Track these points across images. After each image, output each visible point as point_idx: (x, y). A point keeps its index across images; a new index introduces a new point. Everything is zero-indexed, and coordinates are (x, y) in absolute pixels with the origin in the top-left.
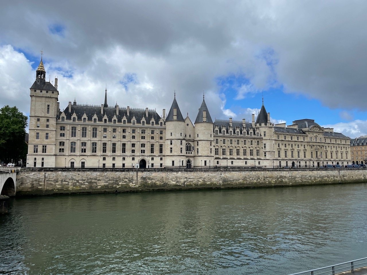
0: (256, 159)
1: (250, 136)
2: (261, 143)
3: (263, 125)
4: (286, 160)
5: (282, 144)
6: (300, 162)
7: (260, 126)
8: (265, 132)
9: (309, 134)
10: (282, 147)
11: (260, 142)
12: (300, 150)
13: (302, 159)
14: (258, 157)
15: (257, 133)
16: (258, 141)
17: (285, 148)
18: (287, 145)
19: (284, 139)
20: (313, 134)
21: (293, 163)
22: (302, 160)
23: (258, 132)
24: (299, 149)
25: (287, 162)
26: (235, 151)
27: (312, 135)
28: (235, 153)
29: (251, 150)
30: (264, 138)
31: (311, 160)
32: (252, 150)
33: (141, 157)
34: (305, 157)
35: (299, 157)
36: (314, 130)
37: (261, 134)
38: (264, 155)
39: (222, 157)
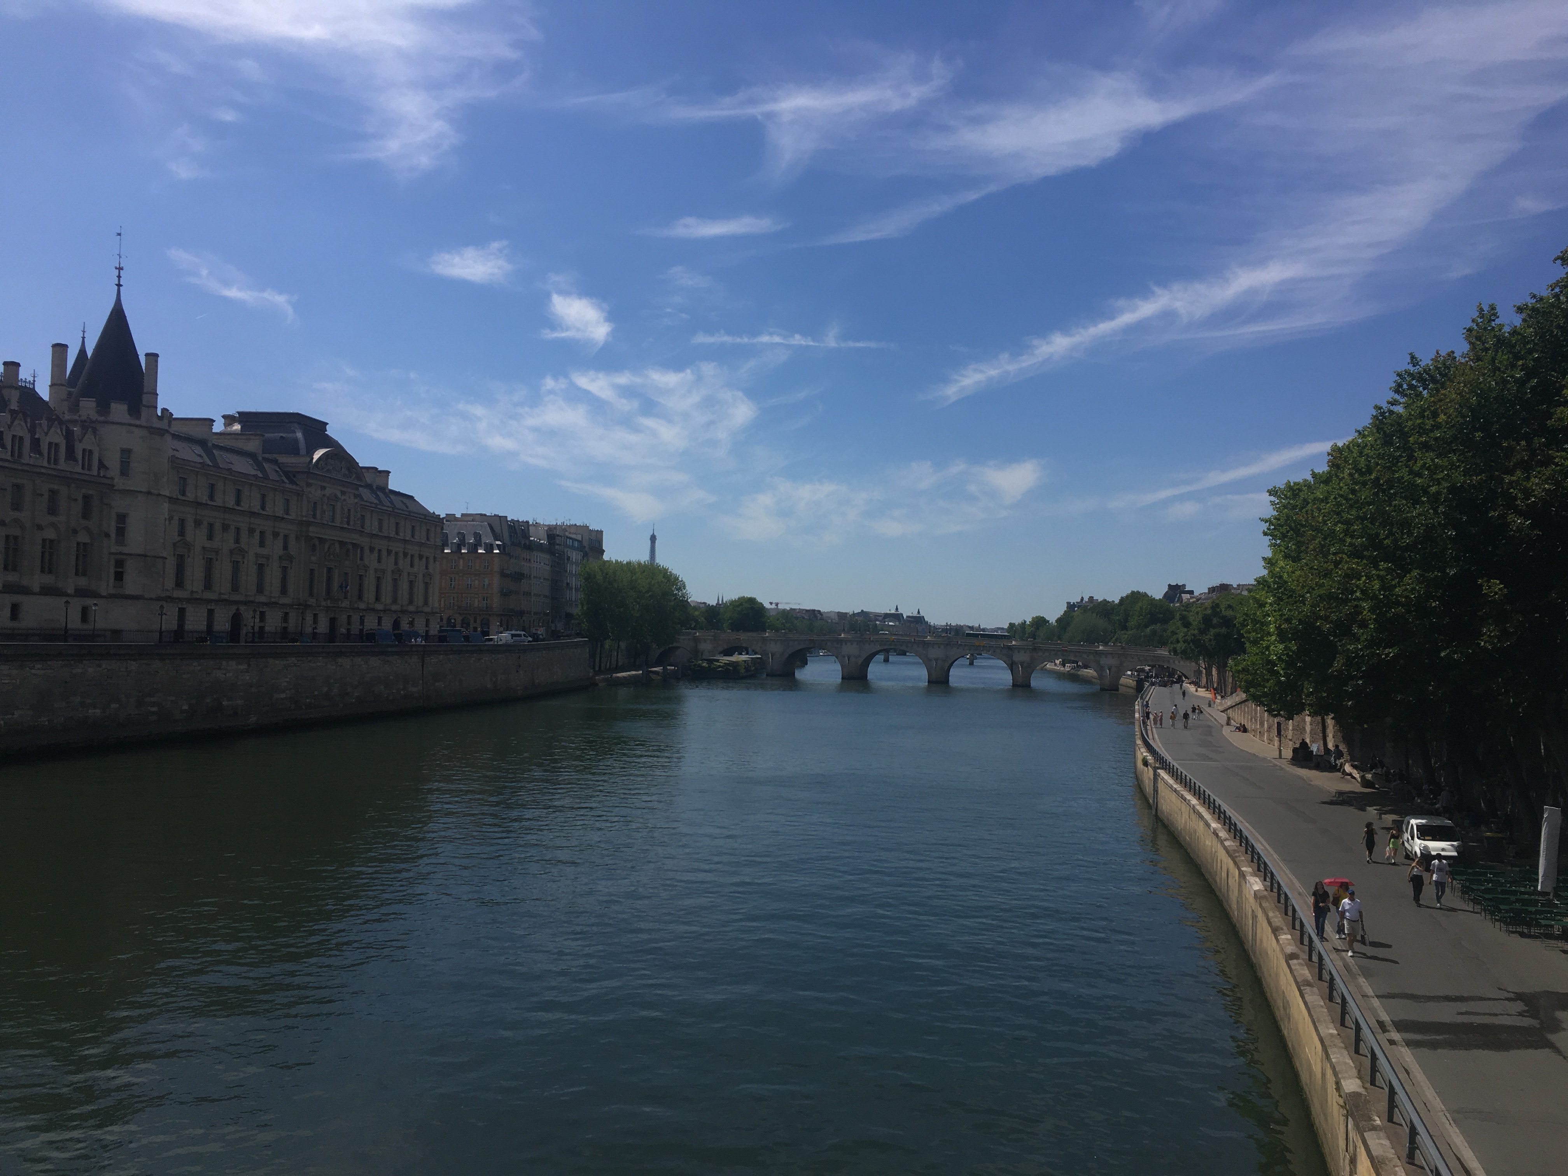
0: (70, 591)
1: (45, 464)
3: (119, 411)
4: (210, 601)
5: (198, 523)
6: (262, 614)
7: (102, 419)
8: (126, 453)
9: (309, 485)
10: (197, 537)
11: (96, 503)
12: (268, 558)
13: (273, 600)
14: (83, 582)
15: (84, 450)
16: (87, 498)
17: (208, 544)
19: (204, 499)
20: (323, 488)
21: (236, 620)
22: (272, 604)
23: (88, 447)
24: (265, 551)
25: (211, 612)
27: (319, 493)
29: (44, 540)
30: (120, 483)
31: (307, 606)
32: (51, 541)
34: (284, 591)
35: (260, 590)
36: (328, 471)
37: (106, 463)
38: (112, 571)
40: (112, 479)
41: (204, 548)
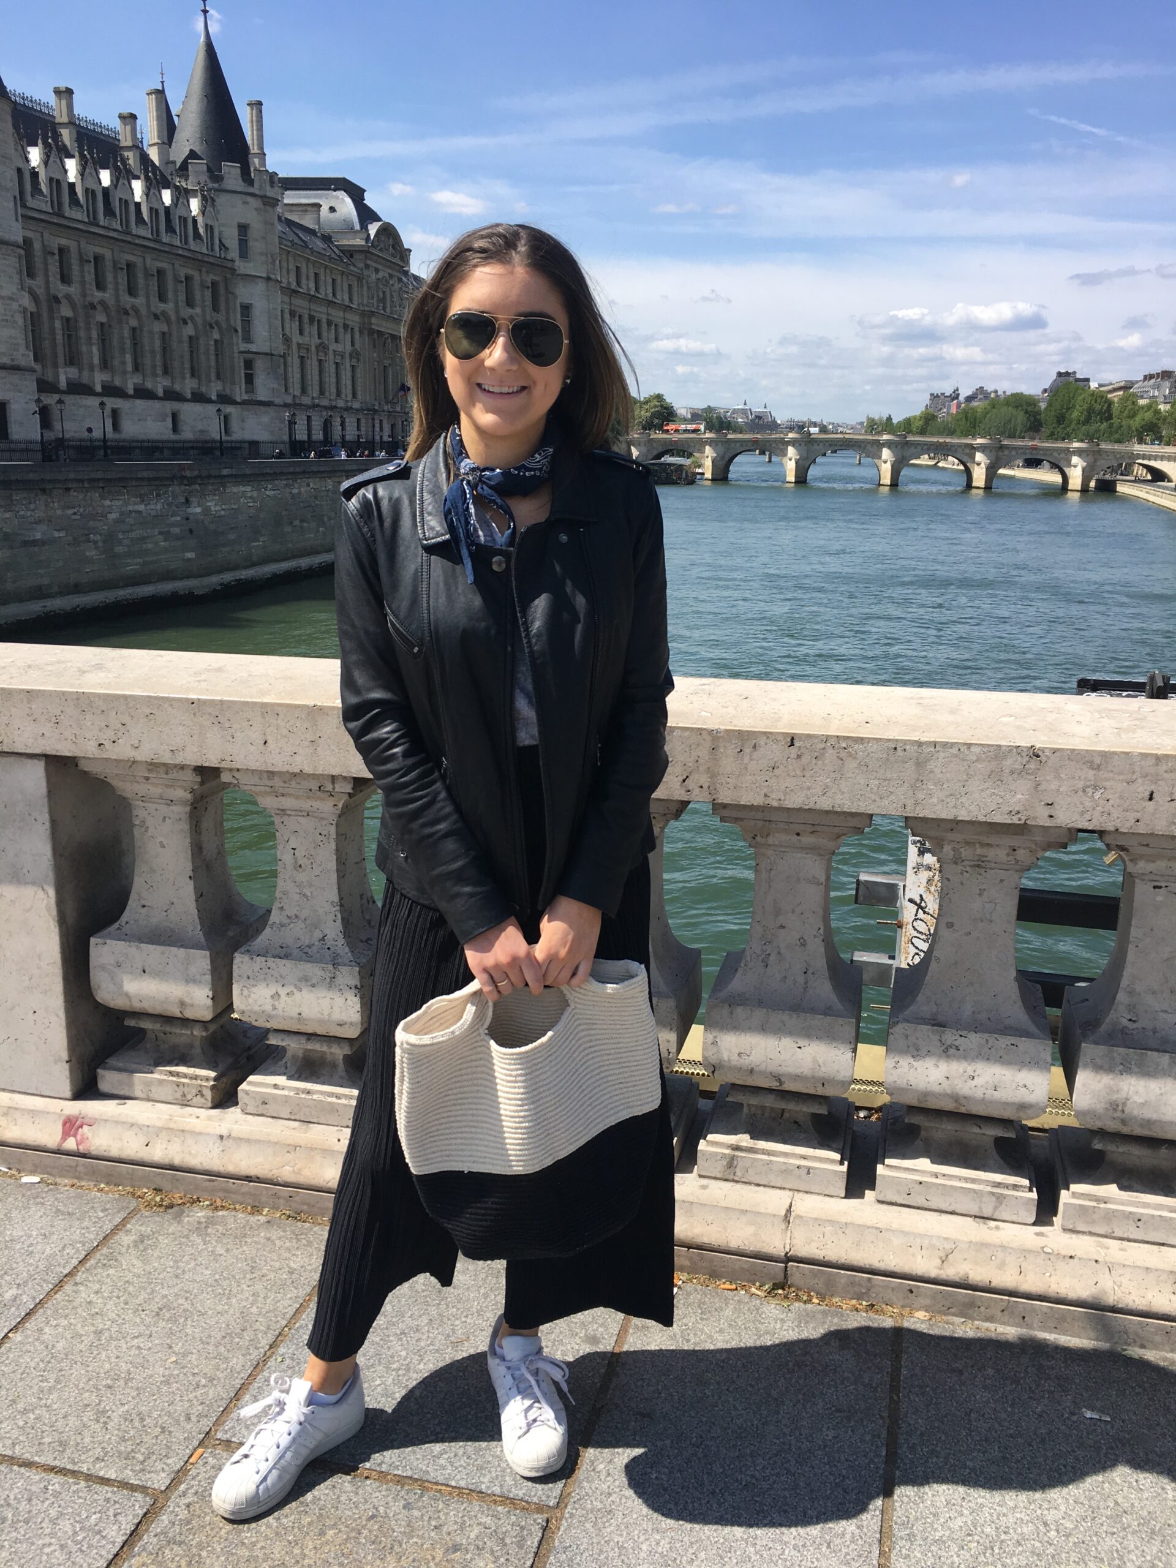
0: (214, 397)
1: (178, 244)
2: (227, 301)
3: (232, 176)
4: (308, 407)
5: (292, 314)
7: (216, 185)
8: (243, 228)
9: (367, 266)
10: (293, 332)
11: (222, 291)
12: (341, 355)
13: (349, 405)
14: (222, 386)
15: (206, 226)
16: (214, 285)
17: (300, 340)
18: (306, 320)
19: (294, 286)
20: (377, 270)
21: (327, 426)
23: (210, 222)
24: (340, 348)
25: (309, 418)
26: (122, 334)
27: (374, 276)
28: (123, 350)
29: (189, 337)
30: (242, 267)
31: (375, 411)
32: (194, 338)
34: (354, 395)
35: (339, 394)
36: (381, 250)
37: (224, 241)
38: (243, 372)
39: (64, 376)
40: (233, 261)
41: (299, 345)
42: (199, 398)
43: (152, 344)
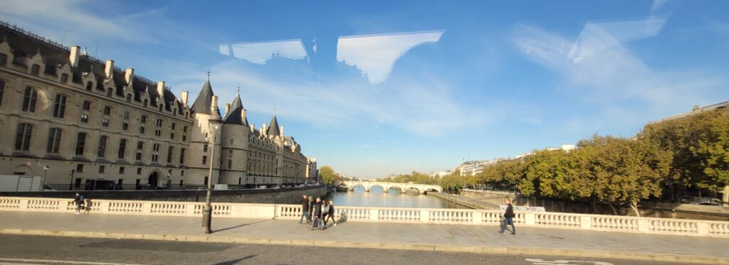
0: (270, 176)
2: (274, 159)
7: (275, 139)
14: (272, 174)
15: (273, 146)
18: (285, 162)
26: (257, 165)
28: (257, 168)
33: (153, 168)
38: (275, 171)
39: (248, 172)
40: (276, 151)
42: (268, 176)
43: (262, 166)
